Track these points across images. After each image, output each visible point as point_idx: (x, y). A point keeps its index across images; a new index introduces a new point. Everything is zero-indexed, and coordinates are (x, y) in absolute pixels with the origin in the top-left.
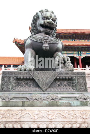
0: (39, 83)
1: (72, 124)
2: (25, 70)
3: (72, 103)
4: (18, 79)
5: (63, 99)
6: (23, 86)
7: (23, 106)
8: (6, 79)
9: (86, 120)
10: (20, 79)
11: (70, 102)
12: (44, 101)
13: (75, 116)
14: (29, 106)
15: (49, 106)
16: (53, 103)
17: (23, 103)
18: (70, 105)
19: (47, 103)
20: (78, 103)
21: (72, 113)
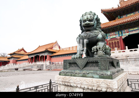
0: (79, 65)
1: (92, 87)
2: (74, 58)
3: (94, 76)
4: (70, 63)
5: (90, 74)
6: (72, 67)
7: (71, 76)
8: (65, 64)
9: (100, 86)
10: (71, 63)
11: (93, 76)
12: (80, 74)
13: (93, 82)
14: (73, 76)
15: (82, 77)
16: (84, 76)
17: (71, 74)
18: (93, 77)
19: (81, 75)
20: (98, 76)
21: (91, 81)
